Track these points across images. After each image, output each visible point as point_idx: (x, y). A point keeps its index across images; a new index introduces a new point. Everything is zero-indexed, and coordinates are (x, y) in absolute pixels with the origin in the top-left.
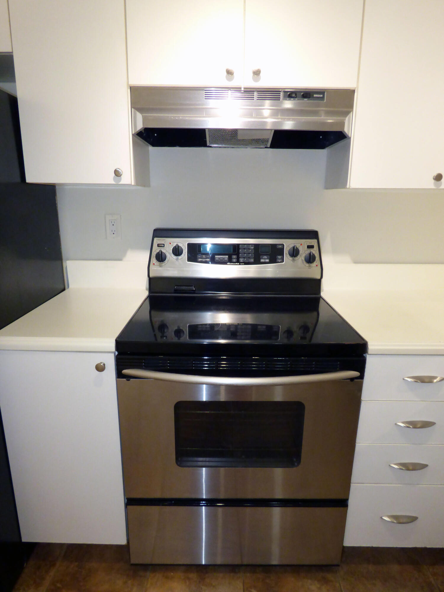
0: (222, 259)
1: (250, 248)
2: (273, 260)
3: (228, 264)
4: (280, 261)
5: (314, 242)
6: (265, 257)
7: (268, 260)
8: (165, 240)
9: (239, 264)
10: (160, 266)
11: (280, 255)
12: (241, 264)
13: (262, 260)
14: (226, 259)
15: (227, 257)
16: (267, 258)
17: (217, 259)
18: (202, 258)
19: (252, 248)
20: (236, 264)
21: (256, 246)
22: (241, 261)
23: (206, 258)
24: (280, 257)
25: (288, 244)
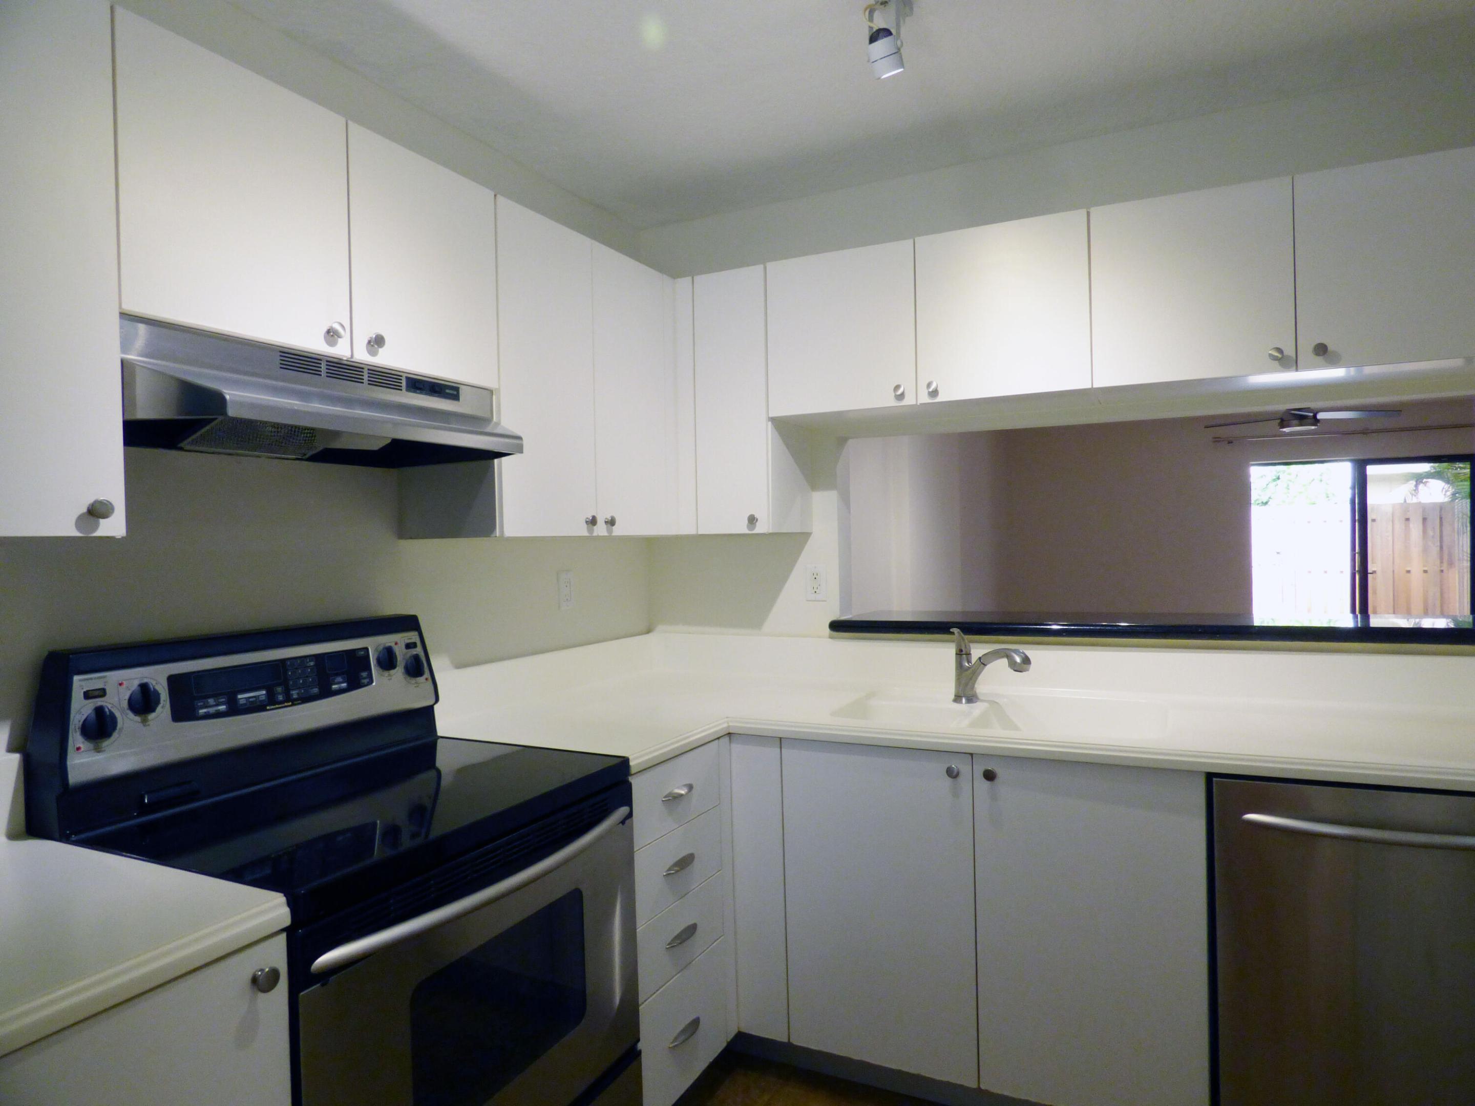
0: (254, 699)
1: (308, 665)
2: (355, 684)
3: (268, 708)
4: (365, 681)
5: (413, 636)
6: (339, 679)
7: (344, 685)
8: (104, 677)
9: (290, 703)
10: (98, 750)
11: (364, 670)
12: (296, 703)
13: (335, 687)
14: (263, 698)
15: (264, 692)
16: (341, 680)
17: (242, 702)
18: (206, 707)
19: (312, 664)
20: (286, 704)
21: (318, 657)
22: (295, 696)
23: (217, 705)
24: (364, 674)
25: (372, 644)
